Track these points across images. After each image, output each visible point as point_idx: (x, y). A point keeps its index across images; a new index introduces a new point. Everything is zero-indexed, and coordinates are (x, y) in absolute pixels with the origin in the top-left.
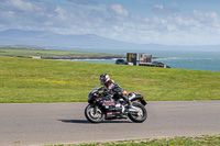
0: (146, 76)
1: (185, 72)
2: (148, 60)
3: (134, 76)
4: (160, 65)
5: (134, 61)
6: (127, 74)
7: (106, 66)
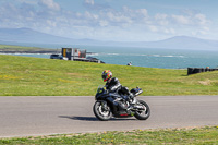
0: (81, 71)
1: (118, 68)
2: (82, 55)
3: (68, 71)
4: (94, 60)
5: (69, 56)
6: (62, 69)
7: (40, 61)
